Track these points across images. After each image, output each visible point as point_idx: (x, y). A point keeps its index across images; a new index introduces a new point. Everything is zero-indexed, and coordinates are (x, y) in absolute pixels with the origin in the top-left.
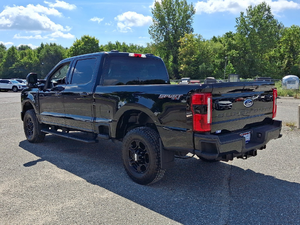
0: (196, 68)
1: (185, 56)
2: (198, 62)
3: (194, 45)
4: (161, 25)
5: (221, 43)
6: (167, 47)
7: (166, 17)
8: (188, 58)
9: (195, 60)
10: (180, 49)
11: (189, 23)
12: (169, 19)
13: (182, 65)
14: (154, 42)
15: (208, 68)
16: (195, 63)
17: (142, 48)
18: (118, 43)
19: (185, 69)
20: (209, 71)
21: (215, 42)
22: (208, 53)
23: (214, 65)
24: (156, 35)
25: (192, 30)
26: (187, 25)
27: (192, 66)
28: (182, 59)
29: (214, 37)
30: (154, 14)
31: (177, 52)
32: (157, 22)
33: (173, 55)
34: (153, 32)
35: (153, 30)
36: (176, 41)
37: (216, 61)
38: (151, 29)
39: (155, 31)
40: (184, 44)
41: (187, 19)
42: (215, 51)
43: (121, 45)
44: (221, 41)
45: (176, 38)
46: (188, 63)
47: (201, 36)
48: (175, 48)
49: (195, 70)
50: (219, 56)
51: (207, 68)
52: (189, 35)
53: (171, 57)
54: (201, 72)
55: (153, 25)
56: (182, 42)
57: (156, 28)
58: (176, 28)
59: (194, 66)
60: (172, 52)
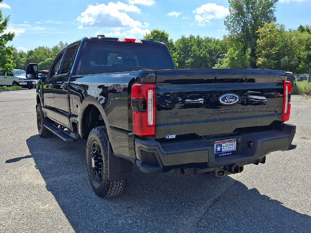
0: (277, 62)
1: (264, 49)
2: (279, 56)
3: (275, 36)
4: (237, 15)
5: (309, 33)
6: (244, 39)
7: (245, 6)
8: (268, 50)
9: (276, 53)
10: (258, 41)
11: (271, 12)
12: (248, 8)
13: (260, 59)
14: (230, 34)
15: (291, 61)
16: (276, 56)
17: (218, 41)
18: (192, 37)
19: (264, 63)
20: (292, 65)
21: (302, 32)
22: (291, 44)
23: (299, 58)
24: (232, 26)
25: (275, 19)
26: (269, 14)
27: (272, 59)
28: (260, 52)
29: (301, 27)
30: (230, 4)
31: (256, 45)
32: (234, 12)
33: (251, 47)
34: (229, 23)
35: (230, 20)
36: (254, 32)
37: (302, 53)
38: (227, 19)
39: (231, 22)
40: (264, 34)
41: (269, 8)
42: (301, 42)
43: (195, 38)
44: (308, 31)
45: (254, 28)
46: (267, 56)
47: (283, 26)
48: (254, 40)
49: (276, 64)
50: (306, 49)
51: (289, 62)
52: (270, 25)
53: (249, 50)
54: (284, 66)
55: (230, 15)
56: (261, 33)
57: (233, 18)
58: (255, 18)
59: (274, 59)
60: (250, 44)
